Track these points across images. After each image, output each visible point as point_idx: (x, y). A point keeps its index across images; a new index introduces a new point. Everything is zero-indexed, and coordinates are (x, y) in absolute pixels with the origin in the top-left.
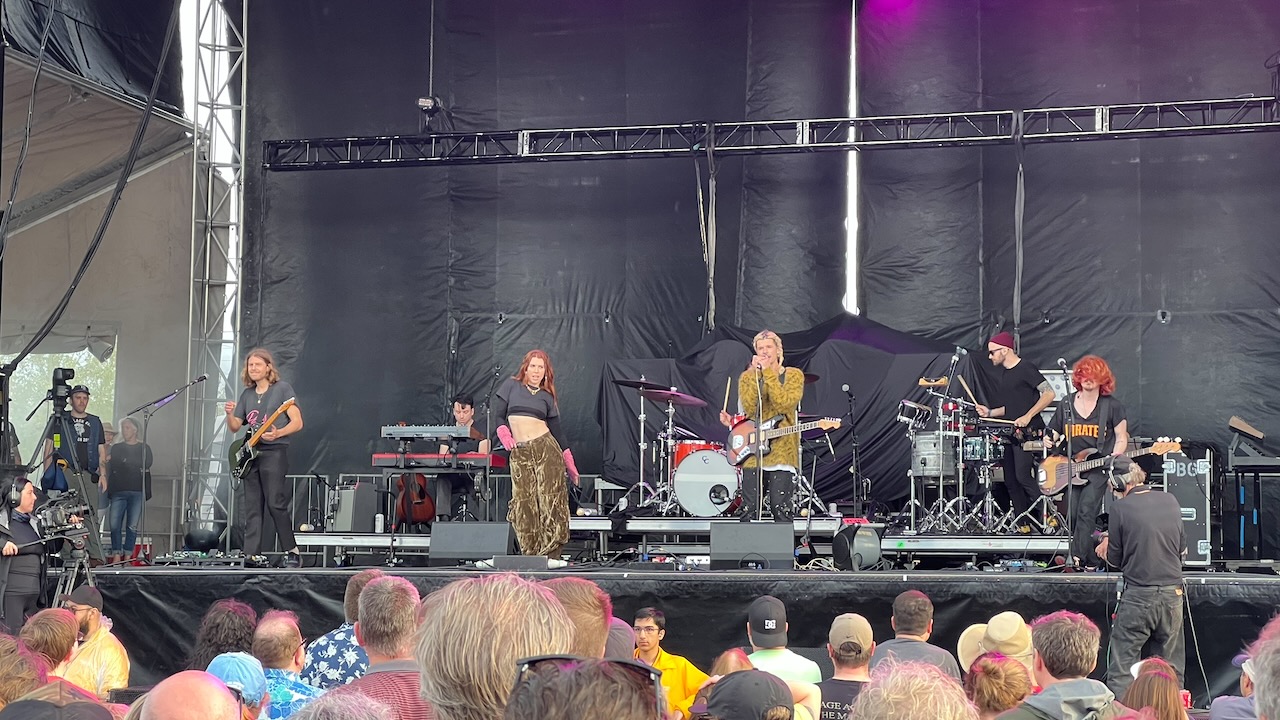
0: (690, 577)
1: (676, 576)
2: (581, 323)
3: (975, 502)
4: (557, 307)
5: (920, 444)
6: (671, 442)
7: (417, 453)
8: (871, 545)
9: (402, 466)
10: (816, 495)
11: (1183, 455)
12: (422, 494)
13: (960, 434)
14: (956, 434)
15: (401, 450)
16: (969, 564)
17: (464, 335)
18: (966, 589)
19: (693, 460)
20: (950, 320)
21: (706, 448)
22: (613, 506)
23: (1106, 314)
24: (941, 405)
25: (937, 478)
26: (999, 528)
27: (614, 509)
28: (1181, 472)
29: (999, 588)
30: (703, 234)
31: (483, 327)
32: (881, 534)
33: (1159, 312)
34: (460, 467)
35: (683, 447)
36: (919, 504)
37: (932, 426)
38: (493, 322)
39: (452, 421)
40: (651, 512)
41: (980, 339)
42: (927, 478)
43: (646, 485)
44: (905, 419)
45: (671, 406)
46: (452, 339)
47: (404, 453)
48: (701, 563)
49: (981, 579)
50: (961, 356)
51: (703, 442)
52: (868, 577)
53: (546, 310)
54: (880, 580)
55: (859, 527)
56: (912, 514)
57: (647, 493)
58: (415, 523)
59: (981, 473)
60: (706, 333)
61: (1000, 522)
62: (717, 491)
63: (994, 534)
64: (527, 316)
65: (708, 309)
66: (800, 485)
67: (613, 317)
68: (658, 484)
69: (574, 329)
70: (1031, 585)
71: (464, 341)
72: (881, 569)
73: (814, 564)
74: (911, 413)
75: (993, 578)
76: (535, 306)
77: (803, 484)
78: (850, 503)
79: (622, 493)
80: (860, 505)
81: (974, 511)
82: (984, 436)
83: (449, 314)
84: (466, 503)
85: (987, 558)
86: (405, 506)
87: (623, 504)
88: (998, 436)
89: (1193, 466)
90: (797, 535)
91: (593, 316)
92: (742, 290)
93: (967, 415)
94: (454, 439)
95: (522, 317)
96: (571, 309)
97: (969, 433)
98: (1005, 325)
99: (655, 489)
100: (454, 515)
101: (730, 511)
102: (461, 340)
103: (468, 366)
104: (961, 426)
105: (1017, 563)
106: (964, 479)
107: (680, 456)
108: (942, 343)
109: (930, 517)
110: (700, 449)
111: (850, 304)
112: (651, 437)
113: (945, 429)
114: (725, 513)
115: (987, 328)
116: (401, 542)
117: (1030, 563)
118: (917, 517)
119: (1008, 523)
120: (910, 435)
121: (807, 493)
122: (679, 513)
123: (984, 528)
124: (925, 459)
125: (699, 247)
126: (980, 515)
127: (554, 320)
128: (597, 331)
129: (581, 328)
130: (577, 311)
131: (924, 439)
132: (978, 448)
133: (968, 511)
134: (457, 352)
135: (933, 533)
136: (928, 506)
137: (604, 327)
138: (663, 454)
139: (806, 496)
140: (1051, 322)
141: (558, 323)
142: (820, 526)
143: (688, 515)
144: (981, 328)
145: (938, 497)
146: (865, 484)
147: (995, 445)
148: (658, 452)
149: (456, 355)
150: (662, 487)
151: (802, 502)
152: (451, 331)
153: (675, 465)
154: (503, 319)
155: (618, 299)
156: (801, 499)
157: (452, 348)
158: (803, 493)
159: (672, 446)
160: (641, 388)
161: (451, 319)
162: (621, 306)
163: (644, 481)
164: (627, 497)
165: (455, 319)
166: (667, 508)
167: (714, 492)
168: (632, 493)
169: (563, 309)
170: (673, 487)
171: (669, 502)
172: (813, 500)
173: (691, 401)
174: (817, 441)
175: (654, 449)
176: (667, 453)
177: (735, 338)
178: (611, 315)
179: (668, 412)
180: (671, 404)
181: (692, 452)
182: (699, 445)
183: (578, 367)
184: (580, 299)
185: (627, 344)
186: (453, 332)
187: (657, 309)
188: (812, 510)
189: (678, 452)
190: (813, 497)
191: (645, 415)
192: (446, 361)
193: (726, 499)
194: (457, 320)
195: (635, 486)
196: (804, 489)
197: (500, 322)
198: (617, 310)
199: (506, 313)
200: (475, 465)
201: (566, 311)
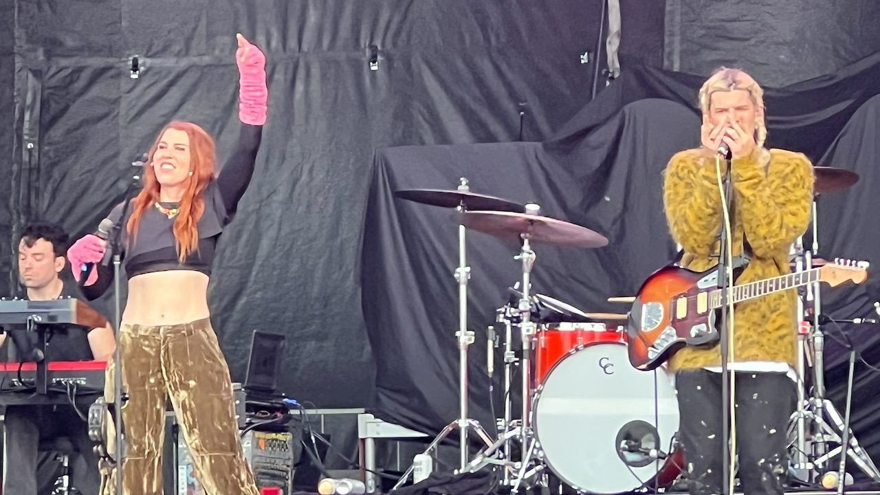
2: (316, 71)
6: (527, 328)
10: (854, 442)
17: (54, 107)
19: (578, 368)
21: (609, 339)
22: (401, 474)
27: (403, 480)
31: (97, 88)
34: (55, 391)
35: (554, 339)
38: (118, 75)
40: (486, 485)
43: (474, 425)
45: (526, 247)
46: (27, 116)
51: (600, 328)
62: (634, 436)
64: (196, 60)
65: (606, 33)
66: (819, 420)
67: (387, 58)
68: (501, 424)
69: (300, 87)
71: (54, 120)
76: (210, 36)
77: (827, 418)
79: (418, 445)
83: (19, 61)
87: (423, 467)
91: (342, 56)
94: (42, 329)
95: (184, 63)
96: (292, 43)
99: (494, 438)
101: (663, 480)
102: (47, 117)
103: (63, 178)
110: (592, 340)
114: (652, 485)
121: (836, 438)
122: (551, 485)
128: (352, 90)
129: (315, 85)
130: (305, 47)
134: (40, 144)
137: (368, 82)
138: (509, 355)
139: (833, 445)
143: (569, 490)
148: (499, 352)
149: (36, 154)
150: (511, 429)
151: (825, 458)
152: (24, 100)
153: (538, 380)
154: (142, 69)
155: (396, 19)
156: (821, 450)
157: (26, 137)
158: (827, 438)
159: (530, 337)
160: (459, 208)
161: (24, 73)
162: (404, 35)
163: (468, 417)
164: (431, 453)
165: (30, 70)
166: (520, 476)
167: (626, 438)
168: (442, 443)
169: (274, 43)
170: (534, 429)
171: (526, 463)
172: (850, 452)
173: (573, 235)
174: (857, 321)
175: (490, 343)
176: (519, 353)
177: (667, 94)
178: (383, 53)
179: (520, 261)
180: (526, 242)
181: (577, 350)
182: (592, 334)
183: (311, 171)
184: (313, 17)
185: (420, 118)
186: (29, 101)
187: (488, 40)
188: (848, 475)
189: (544, 350)
190: (850, 446)
191: (468, 269)
192: (15, 167)
193: (653, 453)
194: (37, 74)
195: (448, 429)
196: (828, 429)
197: (135, 76)
198: (395, 44)
199: (147, 56)
200: (90, 386)
201: (281, 46)
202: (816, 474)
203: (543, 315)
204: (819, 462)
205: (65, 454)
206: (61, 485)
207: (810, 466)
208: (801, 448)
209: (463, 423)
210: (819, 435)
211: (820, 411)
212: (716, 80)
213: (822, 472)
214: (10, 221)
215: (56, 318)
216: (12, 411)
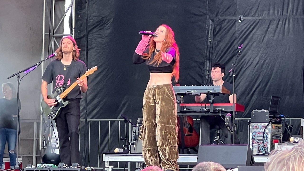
2: (291, 21)
4: (276, 12)
7: (188, 103)
12: (191, 129)
17: (217, 30)
34: (215, 112)
38: (235, 22)
46: (210, 32)
47: (180, 103)
53: (269, 13)
58: (186, 148)
64: (258, 17)
69: (287, 26)
71: (217, 33)
76: (263, 11)
83: (207, 17)
84: (219, 134)
86: (180, 137)
94: (212, 94)
95: (254, 18)
96: (285, 13)
100: (212, 141)
102: (215, 33)
127: (274, 20)
129: (291, 25)
130: (288, 14)
134: (213, 40)
141: (276, 22)
149: (212, 43)
152: (209, 28)
154: (242, 20)
157: (209, 38)
161: (209, 20)
165: (211, 19)
169: (279, 13)
183: (289, 49)
184: (291, 6)
192: (206, 47)
194: (213, 21)
197: (240, 22)
199: (244, 16)
200: (225, 110)
201: (281, 14)
205: (218, 130)
206: (217, 138)
214: (205, 61)
215: (216, 91)
216: (202, 117)
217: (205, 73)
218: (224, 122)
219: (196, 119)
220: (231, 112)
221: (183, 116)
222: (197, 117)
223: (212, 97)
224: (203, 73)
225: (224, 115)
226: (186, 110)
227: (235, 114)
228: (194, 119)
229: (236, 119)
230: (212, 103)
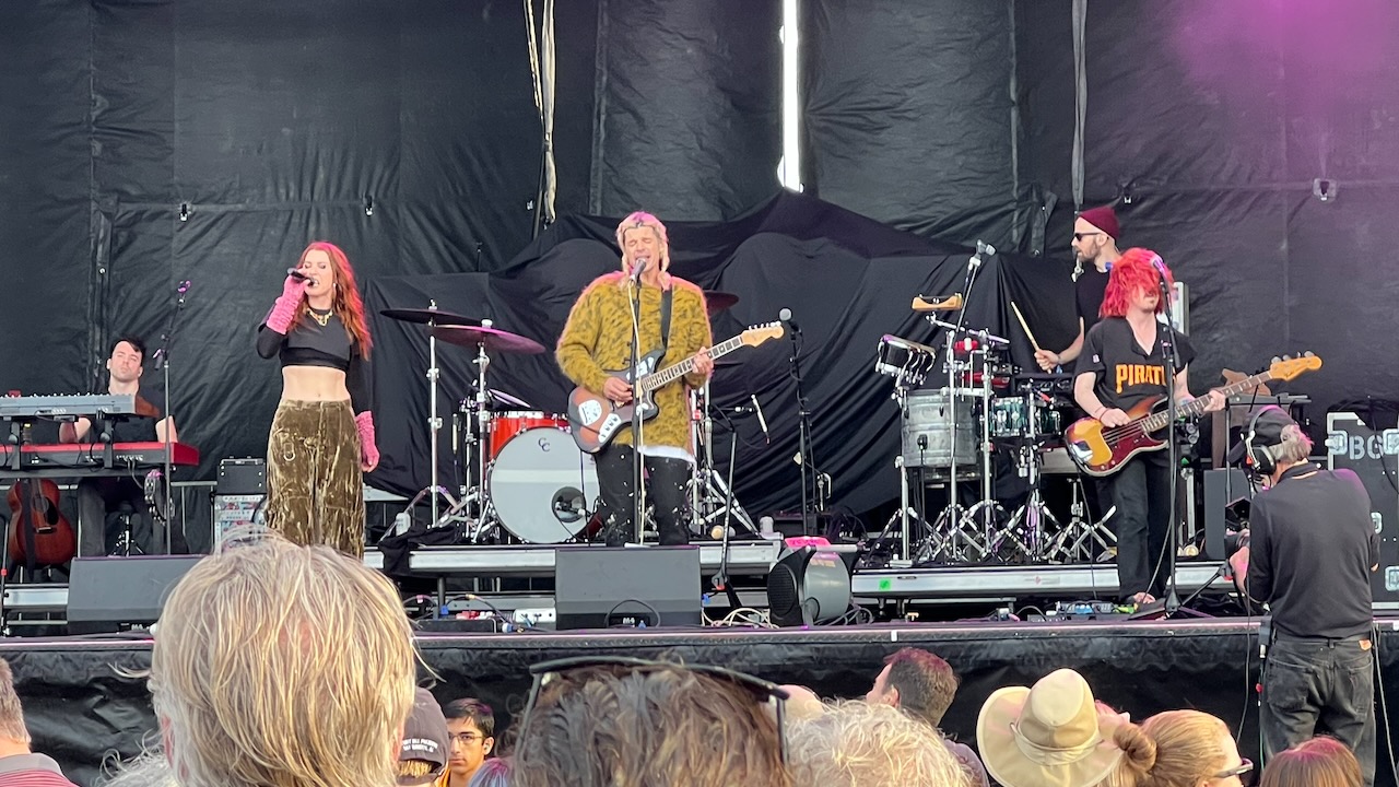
0: (523, 642)
1: (497, 642)
2: (324, 215)
3: (1011, 506)
4: (282, 191)
5: (915, 411)
6: (483, 415)
7: (43, 443)
8: (835, 583)
9: (16, 466)
10: (736, 503)
11: (1360, 423)
12: (52, 515)
13: (985, 392)
14: (977, 392)
15: (13, 438)
16: (1003, 611)
17: (121, 242)
18: (998, 652)
19: (522, 447)
20: (964, 201)
21: (546, 424)
22: (386, 529)
23: (1229, 187)
24: (950, 342)
25: (945, 470)
26: (1053, 553)
27: (389, 533)
28: (1357, 452)
29: (1054, 647)
30: (534, 59)
31: (154, 227)
32: (851, 564)
33: (1317, 181)
34: (119, 466)
35: (504, 423)
36: (915, 515)
37: (937, 381)
38: (171, 218)
39: (101, 387)
40: (453, 537)
41: (1015, 232)
42: (929, 469)
43: (442, 490)
44: (888, 369)
45: (482, 353)
46: (100, 249)
47: (20, 442)
48: (541, 619)
49: (1024, 633)
50: (984, 256)
51: (539, 415)
52: (831, 636)
53: (263, 195)
54: (851, 640)
55: (813, 552)
56: (904, 534)
57: (444, 505)
58: (41, 565)
59: (1022, 458)
60: (541, 227)
61: (1054, 543)
62: (566, 500)
63: (1045, 562)
64: (231, 207)
65: (545, 189)
66: (709, 486)
67: (380, 205)
68: (463, 489)
69: (312, 228)
70: (1109, 642)
71: (122, 250)
72: (853, 622)
73: (737, 618)
74: (900, 358)
75: (1044, 632)
76: (243, 189)
77: (715, 485)
78: (797, 517)
79: (401, 506)
80: (814, 519)
81: (1011, 524)
82: (1025, 395)
83: (94, 206)
85: (1031, 603)
86: (23, 537)
87: (403, 523)
88: (1049, 394)
89: (1376, 441)
90: (707, 573)
91: (345, 204)
92: (601, 153)
93: (996, 359)
94: (108, 417)
95: (222, 209)
96: (306, 194)
97: (1002, 391)
98: (1056, 208)
99: (458, 498)
100: (111, 546)
101: (588, 534)
102: (115, 249)
103: (128, 295)
104: (986, 378)
105: (1085, 608)
106: (992, 470)
107: (498, 440)
108: (949, 240)
109: (935, 537)
110: (533, 426)
111: (790, 174)
112: (450, 406)
113: (957, 384)
114: (580, 536)
115: (1026, 215)
116: (16, 599)
117: (1106, 607)
118: (912, 539)
119: (1068, 543)
120: (898, 396)
121: (723, 500)
122: (502, 537)
123: (1028, 553)
124: (924, 438)
125: (526, 81)
126: (1020, 531)
127: (277, 213)
128: (353, 230)
129: (324, 226)
130: (316, 197)
131: (924, 401)
132: (1015, 415)
133: (1000, 525)
134: (109, 271)
135: (940, 563)
136: (932, 518)
137: (365, 224)
138: (469, 437)
139: (720, 505)
140: (1135, 203)
141: (283, 218)
142: (744, 555)
143: (516, 540)
144: (1016, 214)
145: (947, 502)
146: (821, 483)
147: (1045, 411)
148: (462, 434)
149: (107, 277)
150: (470, 494)
151: (713, 515)
152: (98, 236)
153: (491, 456)
154: (189, 213)
155: (386, 175)
156: (710, 509)
157: (99, 265)
158: (715, 500)
159: (486, 423)
160: (430, 323)
161: (98, 214)
162: (392, 188)
163: (438, 484)
164: (410, 513)
165: (105, 214)
166: (478, 530)
167: (560, 499)
168: (417, 505)
169: (292, 194)
170: (489, 494)
171: (482, 520)
172: (733, 511)
173: (517, 344)
174: (738, 409)
175: (455, 427)
176: (477, 435)
177: (590, 236)
178: (375, 201)
179: (478, 363)
180: (482, 349)
181: (521, 432)
182: (533, 420)
184: (321, 176)
185: (404, 251)
186: (101, 236)
187: (457, 192)
188: (731, 529)
189: (496, 432)
190: (732, 506)
191: (437, 370)
192: (91, 287)
193: (582, 512)
194: (108, 216)
195: (423, 493)
196: (716, 493)
197: (184, 218)
198: (385, 196)
199: (193, 203)
200: (145, 462)
201: (297, 196)
202: (705, 527)
203: (495, 406)
204: (709, 518)
205: (126, 514)
207: (702, 521)
208: (695, 507)
209: (434, 489)
210: (709, 497)
211: (709, 479)
212: (628, 222)
213: (711, 526)
214: (88, 328)
215: (119, 409)
216: (84, 482)
217: (90, 362)
218: (142, 493)
219: (67, 487)
220: (161, 467)
221: (29, 479)
222: (69, 481)
223: (108, 426)
224: (86, 361)
225: (142, 473)
226: (37, 462)
227: (172, 472)
228: (60, 487)
229: (174, 484)
230: (109, 443)
